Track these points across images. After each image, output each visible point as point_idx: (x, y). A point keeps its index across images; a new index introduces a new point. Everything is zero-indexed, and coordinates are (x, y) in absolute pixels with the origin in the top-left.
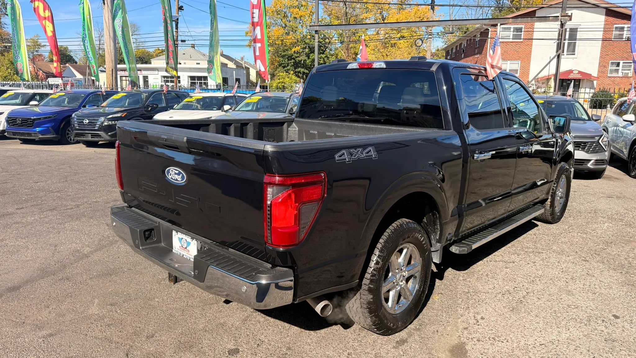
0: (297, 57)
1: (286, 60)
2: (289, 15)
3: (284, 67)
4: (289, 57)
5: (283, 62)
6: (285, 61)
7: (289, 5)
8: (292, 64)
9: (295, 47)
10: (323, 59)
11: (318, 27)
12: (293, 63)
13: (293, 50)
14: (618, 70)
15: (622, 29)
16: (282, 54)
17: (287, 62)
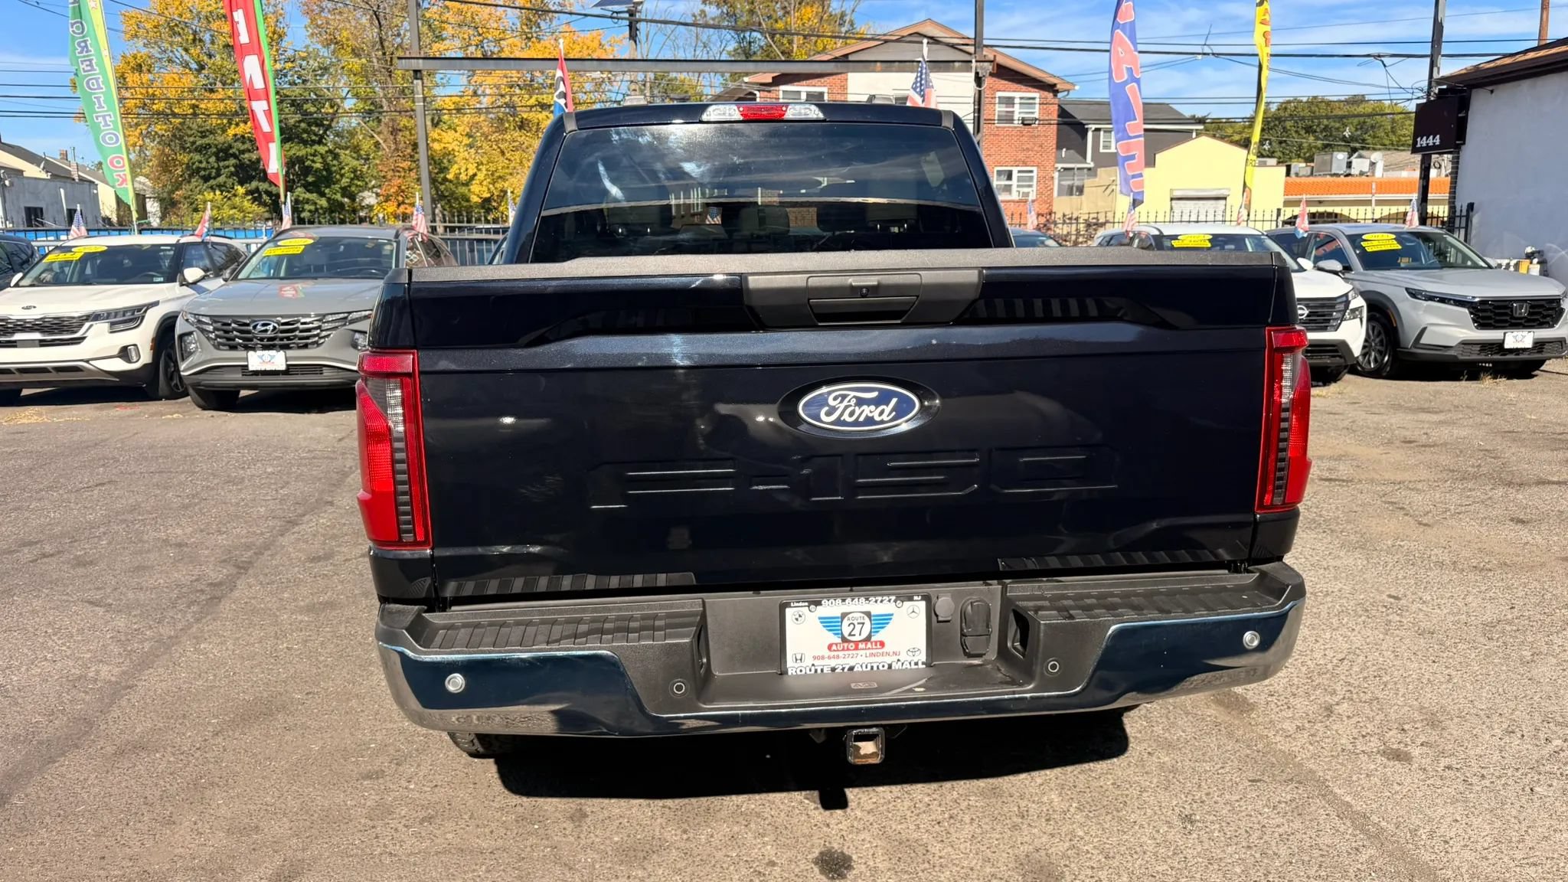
0: (243, 152)
1: (211, 160)
2: (207, 37)
3: (206, 179)
4: (219, 151)
5: (203, 165)
6: (208, 163)
7: (204, 10)
8: (233, 169)
9: (237, 125)
10: (322, 157)
11: (421, 61)
12: (235, 166)
13: (231, 132)
14: (1010, 186)
15: (1010, 101)
16: (198, 143)
17: (216, 165)
